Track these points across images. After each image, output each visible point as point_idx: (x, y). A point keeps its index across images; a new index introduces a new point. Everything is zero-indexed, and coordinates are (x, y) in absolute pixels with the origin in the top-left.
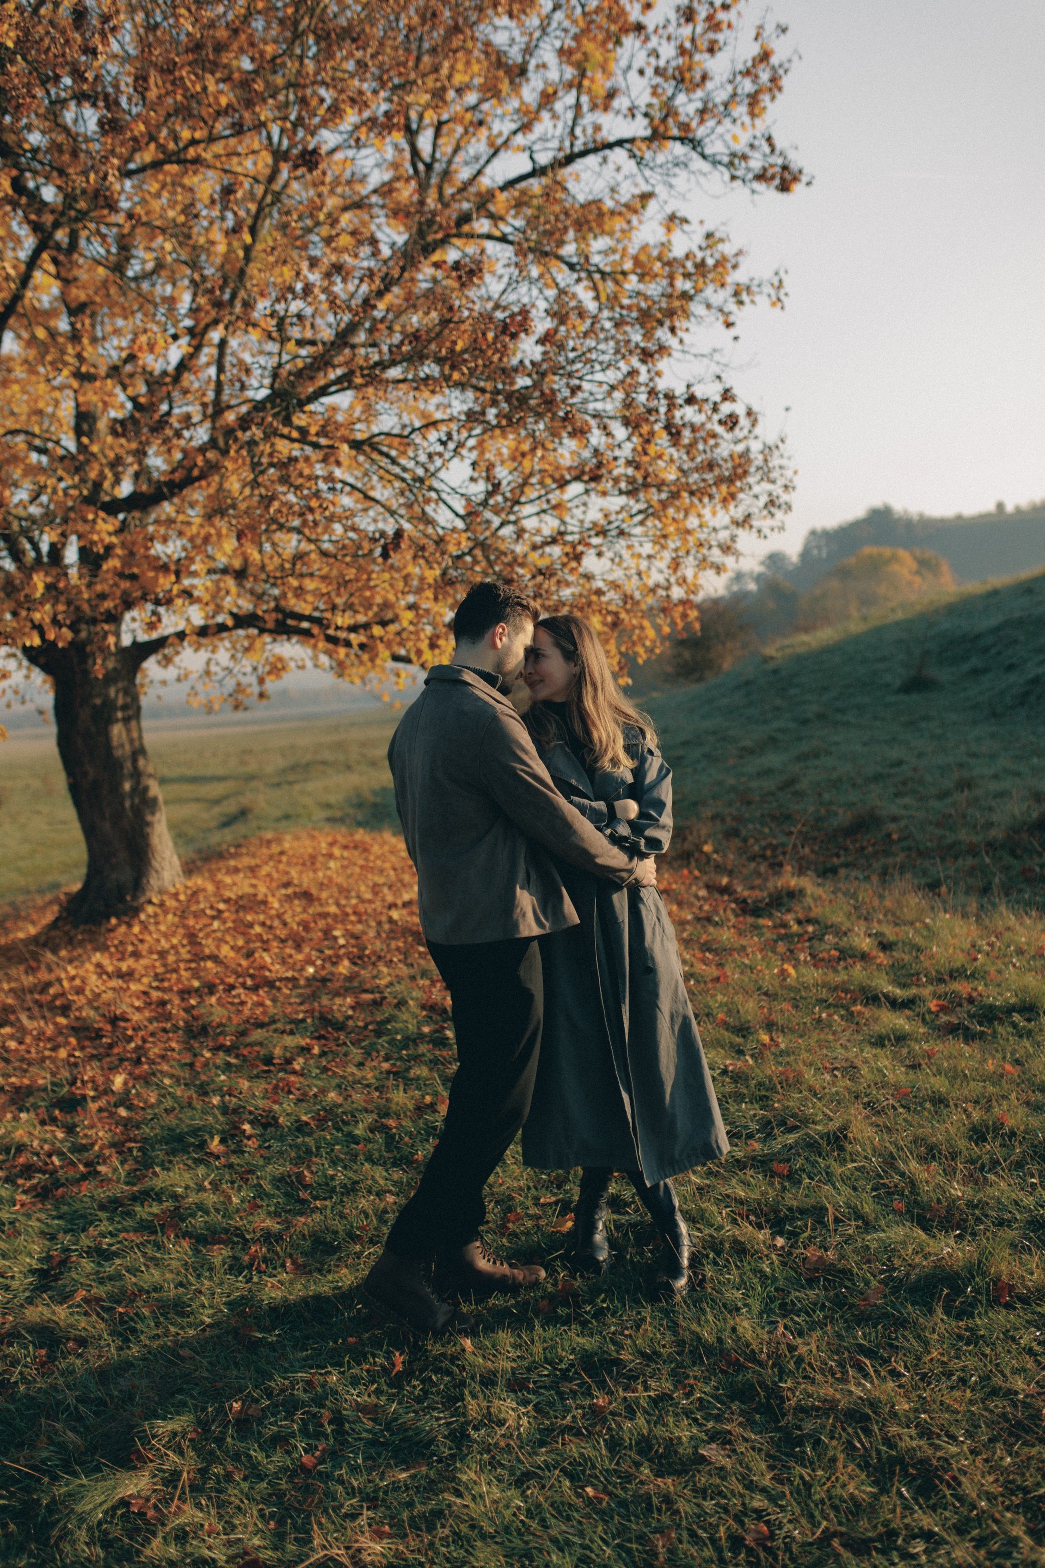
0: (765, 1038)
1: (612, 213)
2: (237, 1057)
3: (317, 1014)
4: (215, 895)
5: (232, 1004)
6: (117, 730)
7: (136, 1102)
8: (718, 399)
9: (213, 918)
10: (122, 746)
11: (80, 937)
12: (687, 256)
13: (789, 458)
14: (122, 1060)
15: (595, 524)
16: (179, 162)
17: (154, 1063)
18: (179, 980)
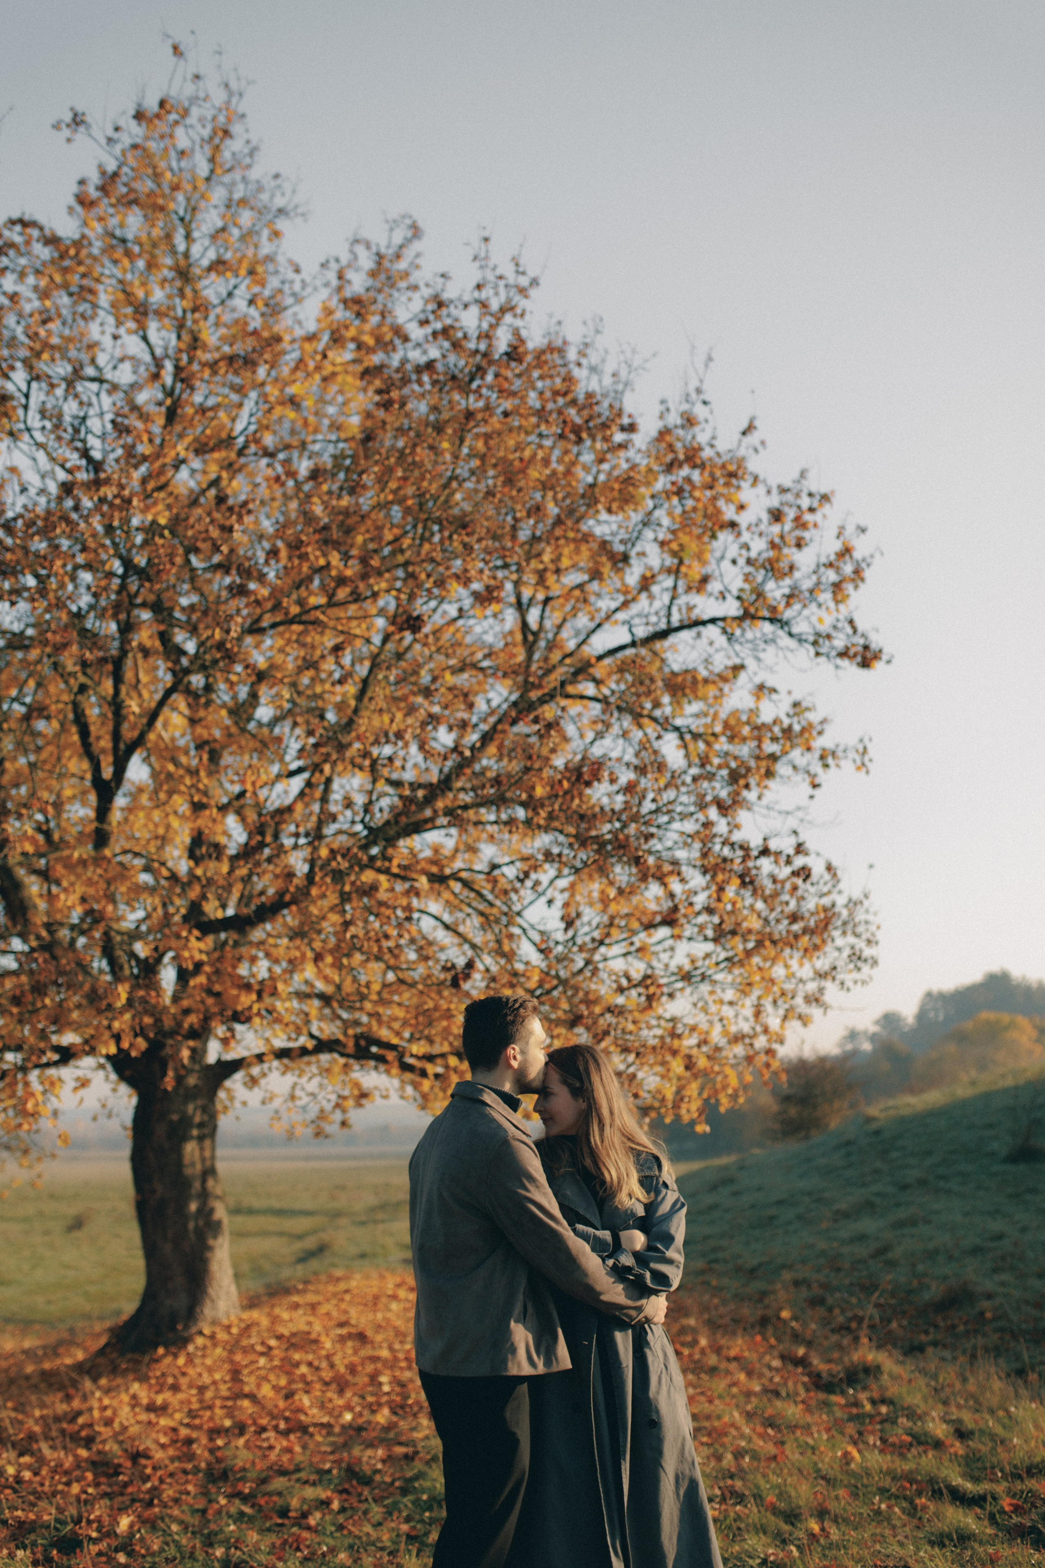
0: (815, 1527)
1: (706, 681)
2: (253, 1506)
3: (344, 1465)
4: (269, 1330)
5: (260, 1448)
6: (190, 1148)
7: (137, 1548)
8: (791, 851)
9: (262, 1354)
10: (193, 1164)
11: (124, 1366)
12: (775, 722)
13: (875, 914)
14: (133, 1501)
15: (680, 968)
16: (300, 623)
17: (165, 1506)
18: (211, 1418)
